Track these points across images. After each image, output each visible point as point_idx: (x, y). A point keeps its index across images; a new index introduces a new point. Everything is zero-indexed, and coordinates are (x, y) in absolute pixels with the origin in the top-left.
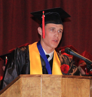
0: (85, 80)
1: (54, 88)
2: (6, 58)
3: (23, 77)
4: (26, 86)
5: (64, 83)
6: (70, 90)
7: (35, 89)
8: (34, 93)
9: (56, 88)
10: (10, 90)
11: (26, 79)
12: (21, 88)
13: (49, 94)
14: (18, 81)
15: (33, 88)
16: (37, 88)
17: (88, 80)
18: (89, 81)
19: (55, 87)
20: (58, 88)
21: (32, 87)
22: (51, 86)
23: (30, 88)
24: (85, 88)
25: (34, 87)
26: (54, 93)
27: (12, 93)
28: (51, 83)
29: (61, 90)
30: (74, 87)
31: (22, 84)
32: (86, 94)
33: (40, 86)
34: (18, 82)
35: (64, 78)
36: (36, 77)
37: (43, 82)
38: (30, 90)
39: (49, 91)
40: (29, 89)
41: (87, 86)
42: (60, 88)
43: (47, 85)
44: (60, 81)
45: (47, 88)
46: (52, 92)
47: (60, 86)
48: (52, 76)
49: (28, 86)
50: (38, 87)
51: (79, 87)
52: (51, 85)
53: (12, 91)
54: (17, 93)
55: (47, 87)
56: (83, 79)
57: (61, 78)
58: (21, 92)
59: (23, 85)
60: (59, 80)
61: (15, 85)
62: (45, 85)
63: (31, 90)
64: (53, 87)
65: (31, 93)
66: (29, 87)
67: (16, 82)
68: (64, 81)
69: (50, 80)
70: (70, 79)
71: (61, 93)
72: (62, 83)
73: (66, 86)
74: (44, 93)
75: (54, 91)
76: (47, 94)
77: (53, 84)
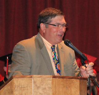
0: (75, 80)
1: (45, 88)
2: (8, 58)
3: (16, 78)
4: (18, 86)
5: (54, 83)
6: (61, 90)
7: (27, 89)
8: (26, 93)
9: (47, 88)
10: (4, 91)
11: (18, 80)
12: (13, 89)
13: (40, 93)
14: (10, 82)
15: (25, 89)
16: (29, 88)
17: (78, 80)
18: (79, 81)
19: (46, 87)
20: (49, 88)
21: (24, 87)
22: (42, 87)
24: (75, 87)
25: (26, 87)
26: (45, 92)
27: (5, 93)
28: (42, 83)
29: (51, 90)
30: (64, 87)
31: (14, 85)
32: (75, 93)
33: (32, 87)
34: (11, 83)
35: (54, 79)
36: (28, 78)
37: (35, 82)
38: (22, 90)
39: (40, 91)
40: (21, 89)
41: (76, 86)
42: (50, 88)
43: (38, 85)
44: (51, 82)
45: (38, 88)
46: (43, 92)
47: (50, 86)
48: (42, 77)
49: (20, 86)
50: (30, 87)
51: (70, 87)
52: (42, 85)
53: (5, 91)
54: (10, 93)
55: (38, 87)
56: (73, 80)
57: (52, 79)
58: (14, 92)
59: (16, 86)
60: (50, 80)
61: (8, 86)
62: (36, 85)
63: (24, 90)
64: (44, 87)
65: (23, 93)
66: (22, 87)
67: (9, 83)
68: (54, 81)
69: (41, 80)
70: (60, 79)
71: (52, 92)
72: (52, 83)
73: (57, 86)
74: (35, 93)
75: (45, 91)
76: (38, 93)
77: (44, 84)
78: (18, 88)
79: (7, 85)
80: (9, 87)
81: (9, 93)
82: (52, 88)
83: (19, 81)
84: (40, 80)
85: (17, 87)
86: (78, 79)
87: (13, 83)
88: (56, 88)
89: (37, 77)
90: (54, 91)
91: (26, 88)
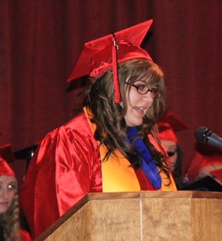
1: (174, 225)
3: (97, 199)
4: (104, 221)
5: (197, 210)
6: (214, 228)
7: (127, 229)
8: (124, 238)
9: (179, 225)
10: (64, 233)
11: (102, 204)
12: (90, 227)
13: (161, 238)
14: (82, 209)
15: (120, 226)
16: (131, 225)
19: (176, 221)
20: (185, 223)
21: (119, 223)
22: (165, 221)
23: (114, 226)
25: (124, 222)
26: (174, 236)
28: (166, 212)
29: (190, 229)
31: (93, 217)
33: (139, 221)
34: (83, 211)
35: (196, 199)
36: (129, 198)
37: (146, 210)
38: (113, 229)
39: (162, 231)
40: (111, 229)
42: (188, 223)
43: (156, 217)
44: (188, 208)
45: (156, 223)
46: (170, 234)
47: (187, 219)
49: (109, 221)
50: (134, 222)
52: (167, 216)
54: (82, 238)
55: (156, 221)
57: (190, 199)
58: (93, 237)
59: (96, 219)
60: (186, 204)
61: (76, 220)
62: (151, 218)
63: (118, 230)
64: (170, 221)
65: (117, 238)
66: (112, 223)
67: (79, 211)
68: (197, 205)
69: (164, 204)
70: (211, 200)
71: (192, 235)
72: (193, 211)
73: (204, 218)
74: (148, 237)
75: (175, 232)
76: (157, 238)
77: (171, 214)
78: (101, 224)
79: (74, 218)
80: (79, 224)
82: (191, 225)
83: (105, 206)
84: (161, 204)
85: (99, 222)
87: (89, 213)
88: (202, 225)
90: (197, 231)
91: (124, 226)
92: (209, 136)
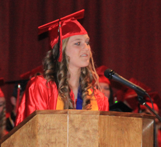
0: (135, 118)
1: (88, 131)
3: (41, 114)
4: (45, 127)
5: (102, 123)
6: (113, 134)
7: (59, 132)
8: (57, 138)
9: (91, 131)
10: (21, 134)
11: (44, 117)
12: (36, 131)
13: (80, 139)
14: (32, 119)
15: (55, 131)
16: (61, 130)
17: (140, 119)
18: (142, 121)
19: (89, 129)
20: (94, 130)
21: (54, 129)
22: (82, 128)
24: (135, 130)
25: (58, 128)
26: (88, 138)
27: (23, 138)
28: (83, 123)
29: (98, 134)
30: (118, 129)
31: (38, 124)
32: (135, 140)
33: (66, 128)
34: (33, 121)
35: (102, 116)
36: (61, 113)
37: (71, 121)
38: (51, 133)
39: (80, 135)
40: (49, 132)
41: (137, 128)
42: (96, 130)
43: (77, 126)
44: (97, 121)
45: (77, 130)
46: (85, 136)
47: (96, 127)
48: (84, 113)
49: (48, 127)
50: (63, 128)
51: (126, 130)
52: (84, 125)
53: (23, 134)
54: (31, 137)
55: (77, 128)
56: (132, 118)
57: (98, 116)
58: (38, 137)
59: (40, 126)
60: (96, 118)
61: (28, 126)
62: (74, 126)
63: (53, 133)
64: (86, 129)
65: (53, 138)
66: (50, 129)
67: (30, 121)
68: (102, 119)
69: (82, 118)
70: (112, 117)
71: (99, 138)
72: (100, 123)
73: (107, 127)
74: (72, 138)
75: (88, 136)
76: (77, 139)
77: (87, 125)
78: (44, 129)
80: (30, 129)
81: (29, 137)
82: (98, 132)
83: (46, 118)
84: (80, 119)
85: (42, 128)
86: (141, 117)
87: (36, 122)
88: (106, 132)
89: (75, 112)
90: (102, 135)
91: (57, 131)
92: (113, 74)
